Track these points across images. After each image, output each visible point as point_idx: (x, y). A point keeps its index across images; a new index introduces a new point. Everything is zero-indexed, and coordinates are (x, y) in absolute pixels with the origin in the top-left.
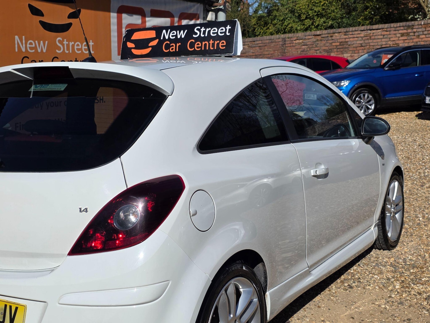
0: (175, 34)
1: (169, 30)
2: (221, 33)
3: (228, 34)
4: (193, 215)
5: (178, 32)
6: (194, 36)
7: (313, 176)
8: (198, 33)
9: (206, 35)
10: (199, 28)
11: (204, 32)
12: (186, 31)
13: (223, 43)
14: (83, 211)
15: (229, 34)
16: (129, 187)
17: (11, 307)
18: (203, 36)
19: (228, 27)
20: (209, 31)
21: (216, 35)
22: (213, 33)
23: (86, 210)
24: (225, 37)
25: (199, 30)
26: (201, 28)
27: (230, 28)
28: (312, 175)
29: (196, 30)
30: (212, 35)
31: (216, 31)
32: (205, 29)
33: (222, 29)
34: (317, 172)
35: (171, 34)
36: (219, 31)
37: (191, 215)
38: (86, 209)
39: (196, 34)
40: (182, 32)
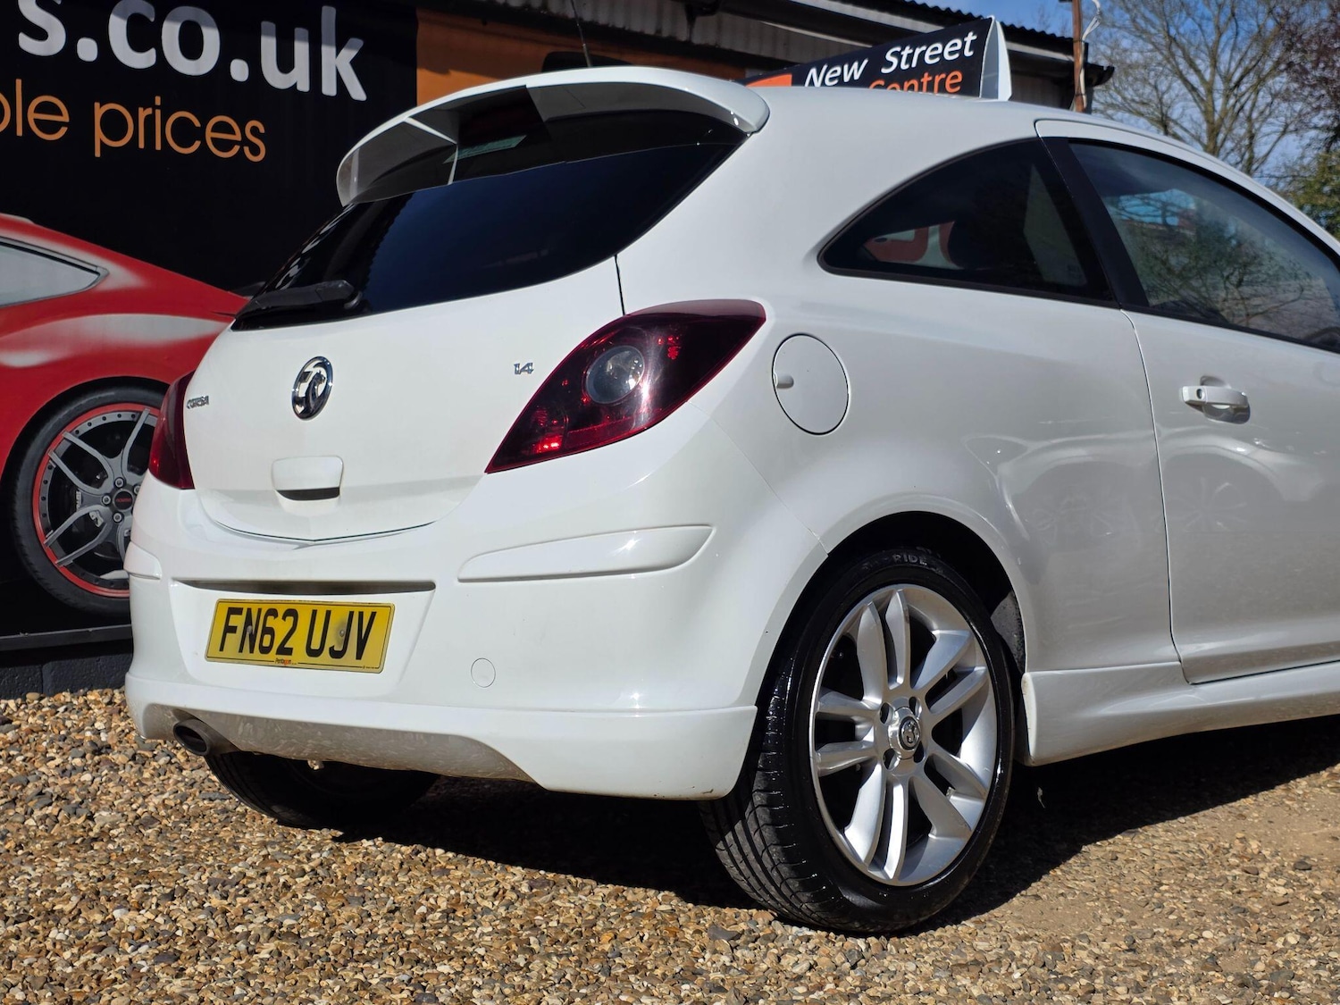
0: (838, 74)
1: (825, 67)
2: (951, 53)
3: (968, 53)
4: (782, 386)
5: (846, 67)
6: (884, 71)
7: (1191, 404)
8: (895, 61)
9: (914, 65)
10: (898, 49)
11: (910, 57)
12: (866, 62)
13: (955, 77)
14: (523, 369)
15: (971, 53)
16: (627, 312)
17: (361, 614)
18: (907, 67)
19: (971, 37)
20: (923, 53)
21: (937, 60)
22: (932, 57)
23: (528, 368)
24: (962, 62)
25: (898, 55)
26: (903, 49)
27: (975, 37)
28: (1186, 398)
29: (889, 57)
30: (928, 60)
31: (939, 51)
32: (911, 51)
33: (955, 45)
34: (1203, 395)
35: (828, 76)
36: (948, 49)
37: (776, 385)
38: (528, 365)
39: (890, 64)
40: (856, 65)
